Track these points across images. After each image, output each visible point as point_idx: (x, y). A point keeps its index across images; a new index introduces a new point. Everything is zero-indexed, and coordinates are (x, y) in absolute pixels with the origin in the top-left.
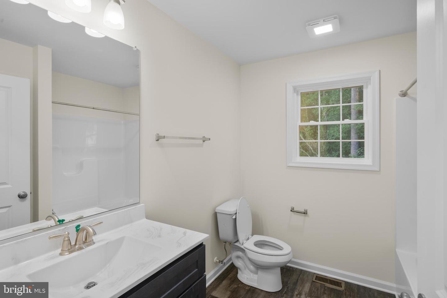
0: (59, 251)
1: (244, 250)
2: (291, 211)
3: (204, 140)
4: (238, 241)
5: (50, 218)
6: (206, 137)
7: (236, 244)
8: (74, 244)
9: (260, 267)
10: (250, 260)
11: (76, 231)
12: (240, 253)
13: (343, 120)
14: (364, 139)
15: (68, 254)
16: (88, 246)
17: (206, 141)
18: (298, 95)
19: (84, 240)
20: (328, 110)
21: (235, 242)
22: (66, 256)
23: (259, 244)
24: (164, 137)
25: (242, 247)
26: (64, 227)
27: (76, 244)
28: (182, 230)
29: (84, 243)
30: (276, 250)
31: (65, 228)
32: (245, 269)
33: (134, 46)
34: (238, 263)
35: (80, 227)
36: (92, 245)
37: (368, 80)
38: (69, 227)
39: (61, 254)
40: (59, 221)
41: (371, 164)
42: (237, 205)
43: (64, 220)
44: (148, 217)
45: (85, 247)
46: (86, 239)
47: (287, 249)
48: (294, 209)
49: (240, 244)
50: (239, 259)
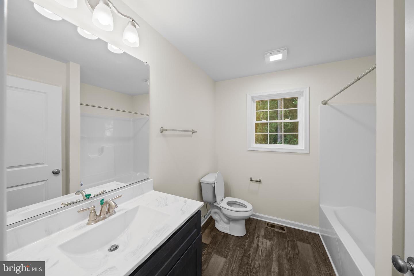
0: (86, 221)
1: (221, 208)
2: (250, 180)
3: (193, 132)
4: (216, 201)
5: (78, 193)
6: (194, 130)
7: (214, 204)
8: (99, 214)
9: (231, 220)
10: (224, 215)
11: (101, 204)
12: (217, 210)
13: (284, 119)
14: (298, 132)
15: (94, 224)
16: (110, 215)
17: (194, 133)
18: (254, 102)
19: (107, 211)
20: (264, 114)
21: (214, 203)
22: (92, 225)
23: (230, 204)
24: (167, 130)
25: (219, 206)
26: (90, 201)
27: (100, 215)
28: (183, 199)
29: (107, 213)
30: (242, 208)
31: (92, 202)
32: (220, 221)
33: (145, 62)
34: (215, 217)
35: (104, 201)
36: (114, 214)
37: (301, 93)
38: (94, 201)
39: (88, 224)
40: (86, 196)
41: (303, 148)
42: (216, 177)
43: (90, 195)
44: (155, 189)
45: (108, 216)
46: (109, 210)
47: (250, 207)
48: (252, 179)
49: (217, 204)
50: (216, 214)
